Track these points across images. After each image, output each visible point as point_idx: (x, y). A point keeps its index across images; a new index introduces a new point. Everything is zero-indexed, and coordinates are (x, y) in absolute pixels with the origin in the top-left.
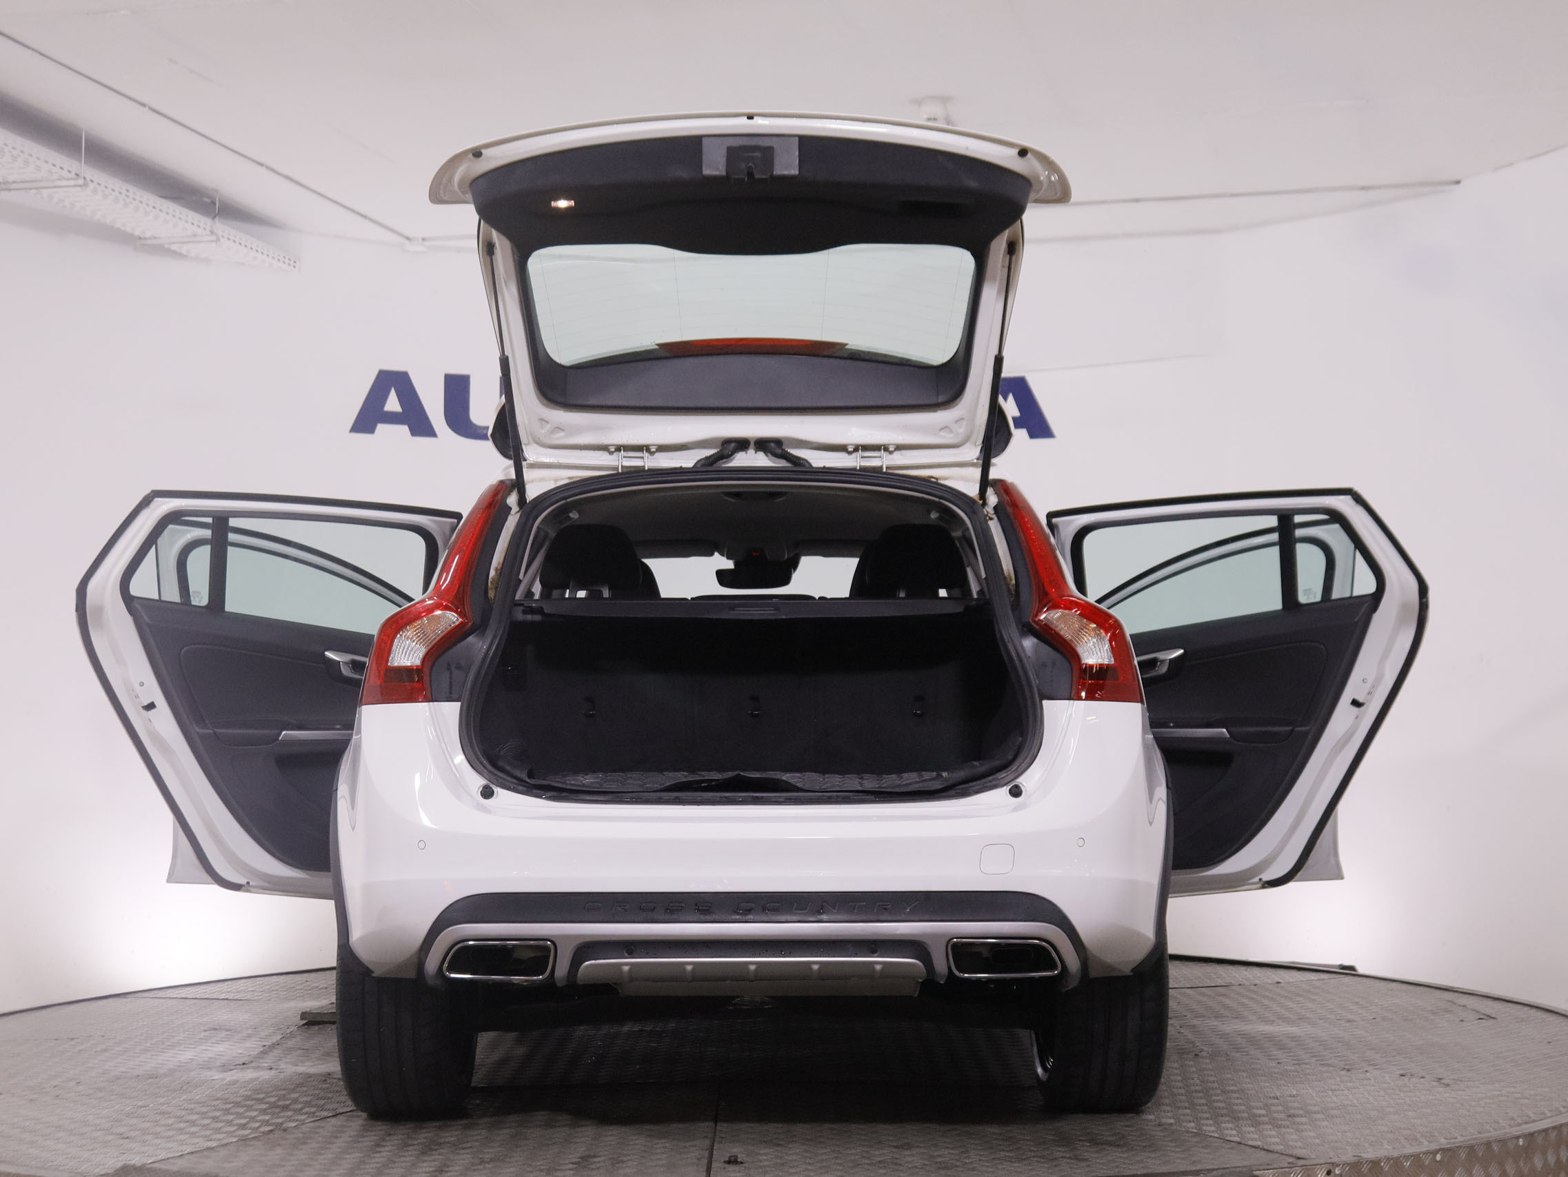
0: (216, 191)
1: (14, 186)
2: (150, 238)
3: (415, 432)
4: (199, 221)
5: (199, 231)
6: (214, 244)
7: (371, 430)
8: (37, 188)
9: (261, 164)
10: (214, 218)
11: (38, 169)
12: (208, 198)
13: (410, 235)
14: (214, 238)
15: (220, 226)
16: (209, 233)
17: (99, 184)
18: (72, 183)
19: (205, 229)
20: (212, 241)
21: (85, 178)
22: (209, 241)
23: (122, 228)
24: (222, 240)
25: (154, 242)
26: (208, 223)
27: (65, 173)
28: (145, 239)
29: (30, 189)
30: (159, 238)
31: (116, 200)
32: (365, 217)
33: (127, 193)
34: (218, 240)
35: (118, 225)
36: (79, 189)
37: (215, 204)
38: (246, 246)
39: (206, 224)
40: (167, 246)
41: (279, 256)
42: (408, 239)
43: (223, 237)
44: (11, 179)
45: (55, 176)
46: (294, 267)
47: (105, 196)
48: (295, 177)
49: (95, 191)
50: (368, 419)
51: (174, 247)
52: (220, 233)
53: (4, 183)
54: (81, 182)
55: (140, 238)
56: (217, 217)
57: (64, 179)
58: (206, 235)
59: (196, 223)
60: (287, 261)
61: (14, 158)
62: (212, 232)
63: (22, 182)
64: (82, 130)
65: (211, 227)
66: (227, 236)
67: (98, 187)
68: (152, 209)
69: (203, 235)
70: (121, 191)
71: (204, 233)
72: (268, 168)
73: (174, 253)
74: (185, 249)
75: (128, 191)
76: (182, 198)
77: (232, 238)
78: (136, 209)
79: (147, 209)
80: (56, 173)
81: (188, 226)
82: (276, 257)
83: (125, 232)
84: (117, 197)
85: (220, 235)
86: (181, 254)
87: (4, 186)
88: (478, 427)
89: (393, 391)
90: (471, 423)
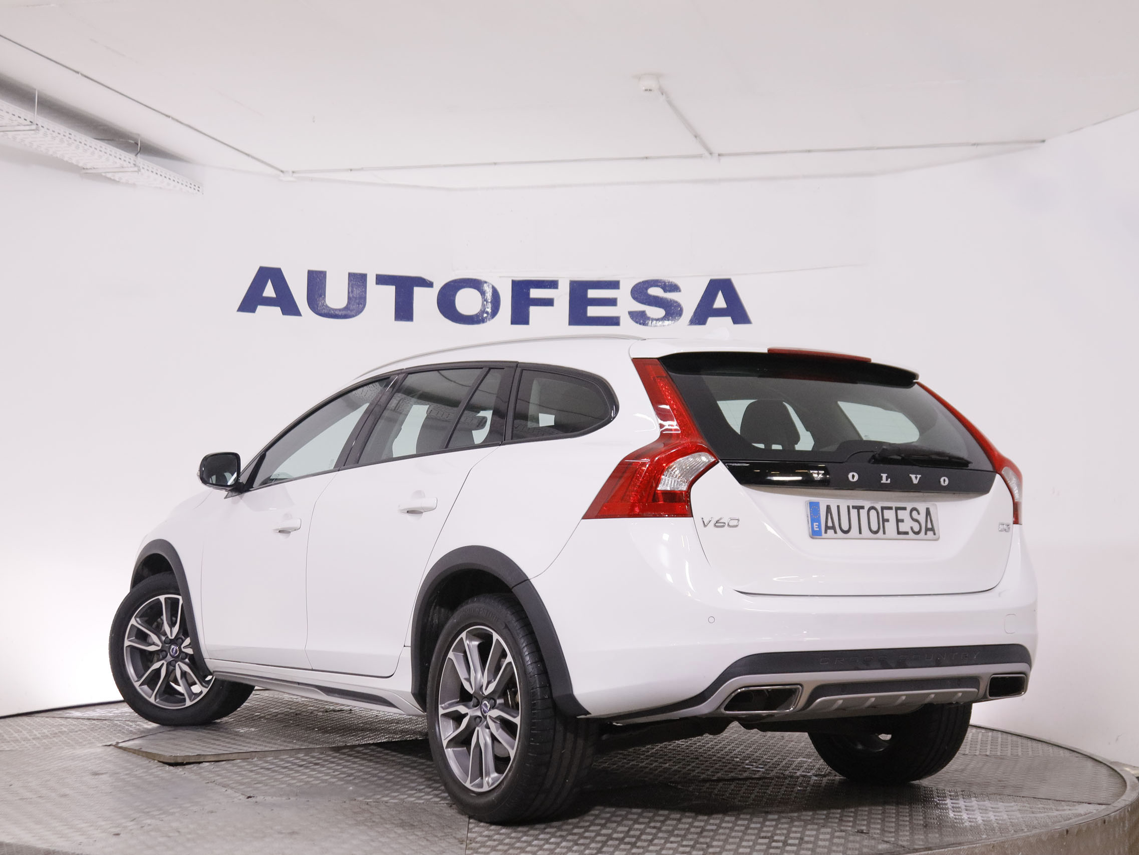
0: (139, 135)
2: (91, 169)
3: (285, 312)
4: (125, 157)
5: (125, 164)
6: (137, 173)
7: (253, 310)
8: (4, 131)
9: (168, 116)
10: (136, 155)
11: (2, 117)
12: (133, 140)
13: (283, 169)
14: (136, 169)
15: (142, 161)
16: (133, 166)
17: (48, 129)
18: (28, 128)
19: (129, 162)
20: (136, 171)
21: (37, 125)
22: (132, 171)
23: (70, 161)
24: (142, 170)
25: (93, 171)
26: (132, 158)
27: (22, 121)
28: (87, 169)
30: (97, 168)
31: (62, 141)
32: (248, 155)
33: (70, 136)
34: (139, 170)
35: (66, 159)
36: (33, 132)
37: (138, 145)
38: (161, 175)
39: (130, 159)
40: (104, 174)
41: (187, 182)
42: (282, 171)
43: (143, 168)
45: (15, 123)
46: (198, 191)
47: (54, 138)
48: (197, 126)
49: (45, 135)
50: (251, 302)
51: (109, 175)
54: (34, 127)
55: (84, 169)
57: (21, 125)
58: (131, 167)
59: (123, 158)
60: (192, 186)
62: (135, 165)
64: (35, 89)
65: (135, 161)
66: (146, 167)
67: (64, 137)
68: (74, 141)
69: (128, 167)
70: (65, 134)
71: (129, 165)
72: (173, 119)
73: (110, 179)
74: (117, 177)
75: (70, 134)
76: (112, 140)
77: (150, 169)
78: (77, 147)
79: (86, 147)
80: (16, 120)
81: (117, 160)
82: (185, 183)
83: (72, 164)
84: (62, 139)
85: (141, 167)
86: (114, 180)
88: (333, 309)
89: (270, 282)
90: (327, 306)
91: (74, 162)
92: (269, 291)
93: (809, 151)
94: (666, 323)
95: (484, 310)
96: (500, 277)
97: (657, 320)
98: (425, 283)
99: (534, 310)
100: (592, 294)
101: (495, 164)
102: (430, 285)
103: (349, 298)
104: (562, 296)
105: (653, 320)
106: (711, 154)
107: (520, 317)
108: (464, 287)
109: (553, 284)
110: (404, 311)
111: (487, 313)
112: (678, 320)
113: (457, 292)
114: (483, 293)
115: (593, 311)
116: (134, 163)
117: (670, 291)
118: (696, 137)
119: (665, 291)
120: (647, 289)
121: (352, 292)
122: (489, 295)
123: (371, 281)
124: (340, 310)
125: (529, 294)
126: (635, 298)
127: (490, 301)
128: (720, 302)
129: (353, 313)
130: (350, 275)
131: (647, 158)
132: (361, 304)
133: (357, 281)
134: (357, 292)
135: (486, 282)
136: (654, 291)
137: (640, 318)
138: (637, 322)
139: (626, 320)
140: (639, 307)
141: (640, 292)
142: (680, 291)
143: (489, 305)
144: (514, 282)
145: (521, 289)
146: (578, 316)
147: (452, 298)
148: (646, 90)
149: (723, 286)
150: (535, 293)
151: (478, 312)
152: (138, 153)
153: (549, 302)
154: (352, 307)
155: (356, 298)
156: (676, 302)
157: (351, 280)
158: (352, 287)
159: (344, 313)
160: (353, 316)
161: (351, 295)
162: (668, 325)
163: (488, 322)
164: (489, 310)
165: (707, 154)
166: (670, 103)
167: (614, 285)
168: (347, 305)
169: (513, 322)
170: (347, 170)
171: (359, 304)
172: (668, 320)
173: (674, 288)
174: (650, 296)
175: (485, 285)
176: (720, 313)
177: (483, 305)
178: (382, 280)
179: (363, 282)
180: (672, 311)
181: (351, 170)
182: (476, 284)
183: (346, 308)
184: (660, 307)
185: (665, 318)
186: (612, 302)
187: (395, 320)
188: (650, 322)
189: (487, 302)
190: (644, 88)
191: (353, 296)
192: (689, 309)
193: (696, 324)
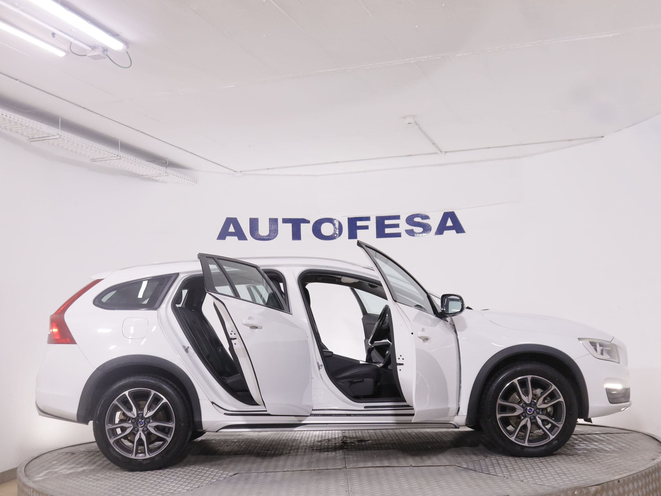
0: (167, 158)
1: (97, 160)
2: (145, 175)
3: (240, 239)
4: (155, 167)
5: (161, 172)
6: (167, 176)
7: (224, 239)
8: (105, 160)
9: (181, 149)
11: (104, 154)
12: (164, 161)
14: (167, 174)
15: (169, 170)
16: (165, 173)
17: (125, 158)
18: (116, 158)
19: (163, 171)
21: (120, 156)
22: (165, 176)
23: (136, 172)
24: (169, 175)
25: (147, 177)
26: (164, 169)
27: (113, 155)
28: (144, 176)
29: (103, 161)
30: (148, 175)
32: (219, 165)
35: (134, 171)
36: (118, 160)
37: (167, 163)
38: (178, 177)
39: (164, 170)
40: (151, 178)
41: (188, 179)
42: (235, 171)
44: (95, 158)
46: (196, 183)
47: (128, 162)
48: (194, 153)
49: (124, 161)
50: (223, 235)
51: (154, 178)
53: (94, 159)
54: (119, 158)
55: (142, 176)
57: (113, 157)
58: (164, 174)
59: (160, 170)
60: (193, 181)
61: (96, 151)
63: (99, 158)
64: (118, 140)
65: (166, 170)
66: (171, 173)
67: (125, 159)
68: (144, 166)
69: (163, 174)
70: (133, 160)
72: (183, 150)
73: (154, 180)
74: (158, 178)
75: (136, 160)
76: (155, 161)
77: (173, 174)
78: (139, 166)
79: (143, 166)
80: (110, 155)
81: (158, 171)
84: (132, 162)
85: (169, 173)
86: (156, 180)
87: (94, 160)
88: (262, 236)
89: (232, 224)
90: (259, 235)
91: (137, 173)
92: (232, 229)
93: (489, 148)
94: (424, 234)
95: (335, 233)
96: (342, 216)
97: (419, 233)
98: (307, 221)
99: (359, 232)
100: (387, 222)
101: (337, 162)
102: (308, 222)
103: (270, 230)
104: (372, 224)
105: (417, 233)
106: (441, 152)
107: (352, 235)
108: (325, 222)
109: (368, 219)
110: (296, 235)
111: (337, 234)
112: (429, 233)
113: (322, 225)
114: (334, 225)
115: (388, 231)
116: (165, 171)
117: (425, 219)
118: (433, 144)
119: (422, 219)
120: (413, 218)
121: (271, 227)
122: (337, 225)
123: (280, 222)
124: (266, 236)
125: (356, 224)
126: (408, 223)
127: (337, 228)
128: (449, 223)
130: (270, 219)
131: (410, 155)
132: (276, 233)
133: (273, 222)
134: (273, 227)
135: (335, 219)
136: (417, 219)
137: (411, 233)
138: (409, 235)
139: (404, 234)
140: (410, 227)
141: (410, 220)
142: (430, 219)
143: (338, 230)
144: (348, 218)
145: (353, 222)
146: (381, 233)
147: (319, 228)
148: (409, 123)
149: (450, 215)
150: (359, 223)
151: (332, 234)
152: (167, 167)
153: (366, 227)
154: (271, 235)
155: (273, 230)
156: (428, 224)
157: (270, 222)
158: (271, 225)
159: (268, 238)
160: (272, 239)
161: (271, 229)
162: (425, 235)
163: (337, 238)
164: (338, 233)
165: (439, 152)
166: (420, 128)
167: (397, 217)
168: (269, 234)
169: (349, 238)
170: (266, 169)
171: (275, 233)
172: (425, 233)
173: (427, 217)
174: (415, 222)
175: (335, 221)
176: (450, 228)
177: (335, 231)
178: (285, 221)
179: (276, 223)
180: (426, 228)
182: (330, 220)
183: (269, 235)
184: (420, 227)
185: (423, 232)
186: (397, 226)
187: (292, 240)
188: (416, 234)
189: (336, 229)
190: (407, 123)
191: (272, 229)
192: (435, 227)
193: (438, 234)
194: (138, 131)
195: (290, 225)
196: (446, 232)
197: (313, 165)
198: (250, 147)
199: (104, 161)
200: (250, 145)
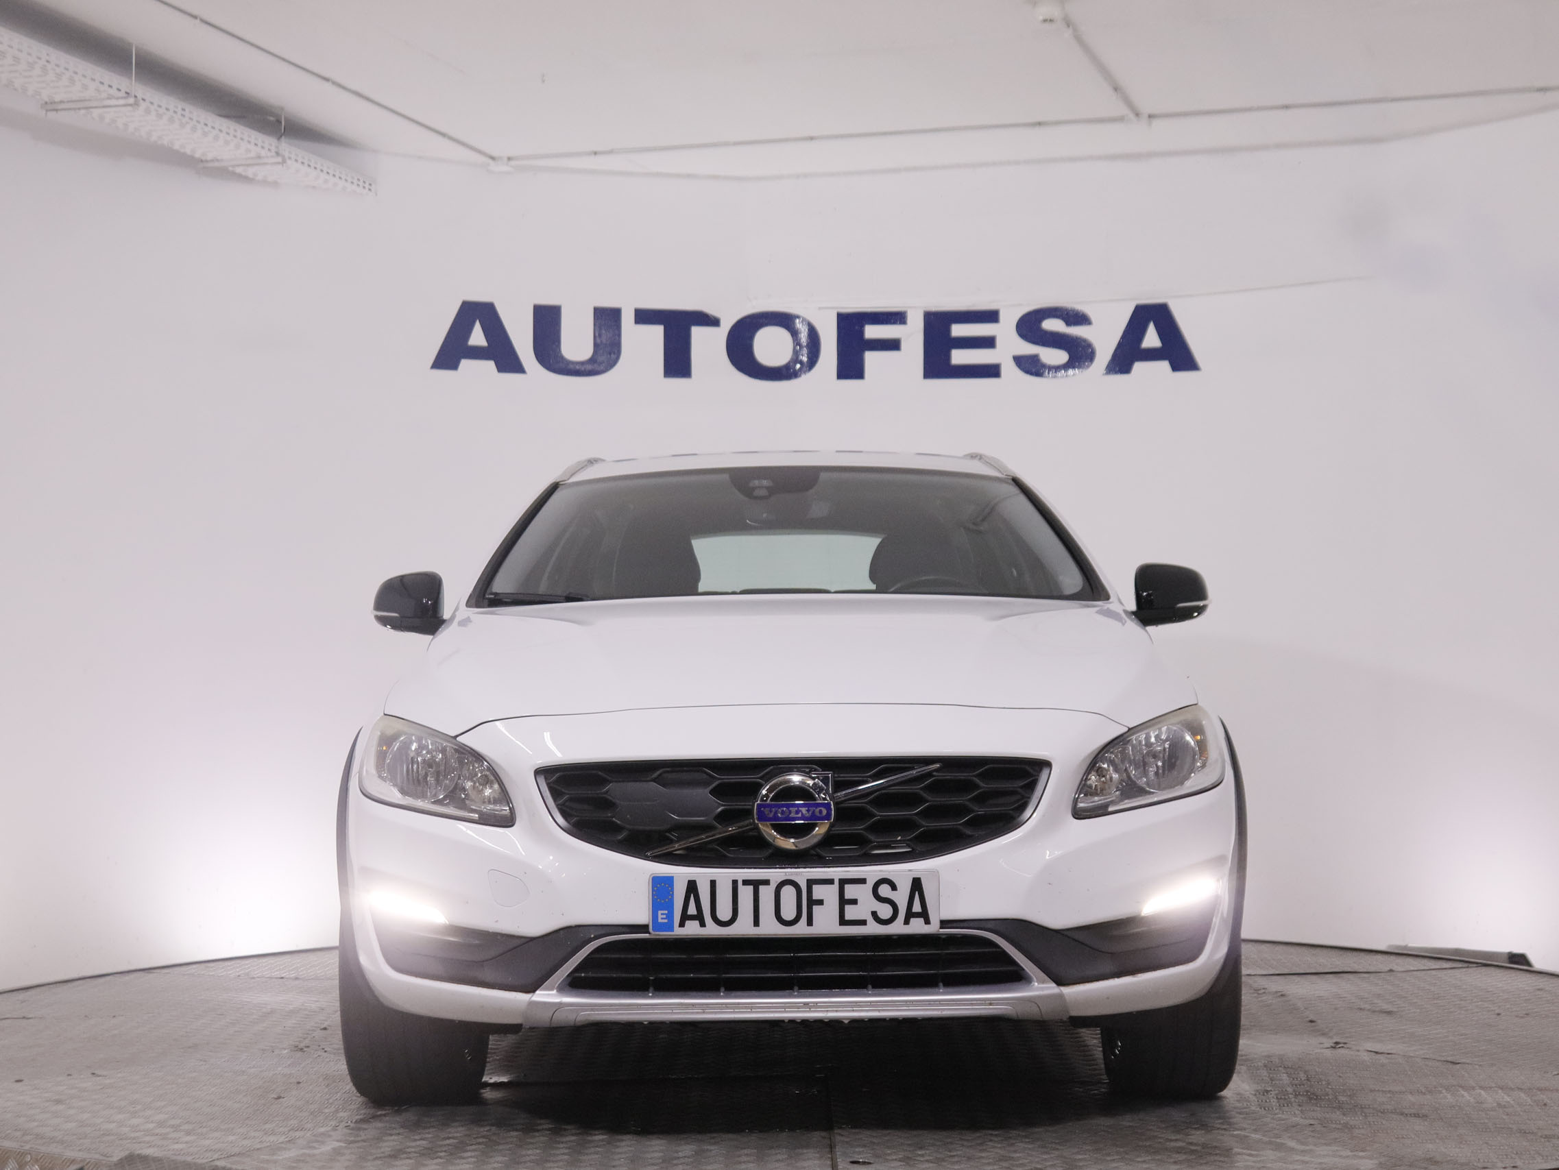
0: (282, 109)
1: (62, 106)
2: (212, 161)
3: (502, 368)
4: (263, 142)
5: (263, 153)
6: (280, 166)
7: (454, 366)
8: (86, 108)
9: (327, 80)
10: (279, 139)
11: (85, 87)
12: (273, 116)
13: (494, 154)
14: (279, 159)
15: (287, 147)
16: (274, 154)
17: (151, 103)
18: (122, 102)
19: (269, 150)
20: (279, 163)
21: (136, 97)
22: (275, 163)
23: (182, 151)
24: (289, 162)
25: (216, 164)
27: (113, 92)
28: (207, 161)
29: (79, 109)
30: (221, 160)
31: (171, 120)
32: (443, 135)
33: (183, 112)
34: (284, 162)
35: (176, 147)
36: (129, 108)
37: (281, 122)
38: (315, 168)
39: (271, 144)
40: (231, 169)
41: (353, 177)
42: (493, 158)
43: (290, 158)
44: (57, 99)
45: (104, 95)
46: (370, 190)
47: (160, 116)
48: (366, 93)
49: (148, 111)
50: (451, 354)
51: (239, 170)
52: (287, 155)
53: (51, 103)
54: (131, 100)
55: (202, 161)
56: (283, 137)
57: (114, 97)
58: (272, 157)
59: (260, 144)
60: (361, 183)
61: (59, 76)
62: (278, 154)
63: (68, 102)
64: (130, 45)
65: (277, 147)
66: (293, 156)
67: (151, 106)
68: (211, 129)
69: (267, 157)
70: (176, 110)
71: (269, 154)
72: (334, 83)
73: (240, 175)
74: (250, 172)
75: (184, 110)
76: (244, 117)
77: (300, 160)
78: (194, 129)
79: (206, 129)
80: (105, 91)
81: (252, 147)
82: (350, 180)
83: (184, 154)
84: (172, 117)
85: (286, 157)
86: (247, 177)
87: (50, 106)
88: (573, 362)
89: (478, 323)
90: (563, 358)
91: (188, 151)
92: (477, 338)
93: (1287, 107)
94: (1071, 372)
95: (797, 357)
96: (820, 308)
97: (1058, 367)
98: (710, 321)
99: (870, 357)
100: (958, 330)
101: (812, 138)
102: (713, 322)
103: (596, 345)
104: (912, 335)
105: (1050, 368)
106: (1137, 115)
107: (850, 368)
108: (767, 325)
109: (897, 318)
110: (677, 362)
111: (801, 362)
112: (1088, 367)
113: (756, 332)
114: (794, 333)
115: (959, 357)
116: (276, 150)
117: (1076, 324)
118: (1116, 89)
119: (1068, 324)
120: (1040, 321)
121: (600, 336)
122: (804, 337)
123: (627, 319)
124: (582, 363)
125: (862, 333)
126: (1022, 335)
127: (804, 344)
128: (1151, 339)
129: (602, 368)
130: (596, 310)
131: (1040, 124)
132: (614, 353)
133: (607, 319)
134: (607, 336)
135: (798, 317)
136: (1052, 324)
137: (1030, 366)
138: (1027, 372)
139: (1010, 370)
140: (1028, 349)
141: (1030, 326)
142: (1090, 323)
143: (805, 351)
144: (839, 315)
145: (851, 326)
146: (937, 365)
147: (747, 341)
148: (1045, 21)
149: (1156, 314)
150: (872, 332)
151: (786, 361)
152: (281, 136)
154: (600, 359)
155: (606, 345)
156: (1085, 341)
157: (598, 318)
158: (600, 329)
159: (589, 367)
160: (603, 371)
161: (598, 341)
162: (1073, 376)
163: (802, 376)
164: (805, 359)
165: (1132, 116)
166: (1078, 38)
167: (991, 316)
168: (593, 355)
169: (839, 376)
170: (589, 154)
171: (610, 354)
172: (1074, 367)
173: (1082, 319)
174: (1046, 332)
175: (797, 321)
176: (1152, 355)
177: (795, 352)
178: (644, 317)
179: (616, 321)
180: (1080, 354)
181: (595, 153)
182: (784, 320)
183: (592, 360)
184: (1060, 348)
185: (1066, 366)
186: (988, 342)
187: (665, 376)
188: (1047, 371)
189: (801, 347)
190: (1041, 18)
191: (601, 341)
192: (1104, 350)
193: (1116, 373)
194: (195, 17)
195: (656, 333)
196: (1139, 367)
197: (736, 144)
198: (543, 81)
199: (83, 112)
200: (543, 76)
